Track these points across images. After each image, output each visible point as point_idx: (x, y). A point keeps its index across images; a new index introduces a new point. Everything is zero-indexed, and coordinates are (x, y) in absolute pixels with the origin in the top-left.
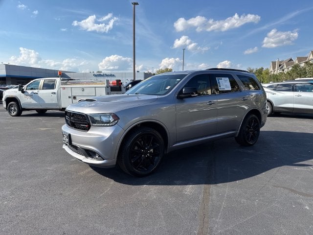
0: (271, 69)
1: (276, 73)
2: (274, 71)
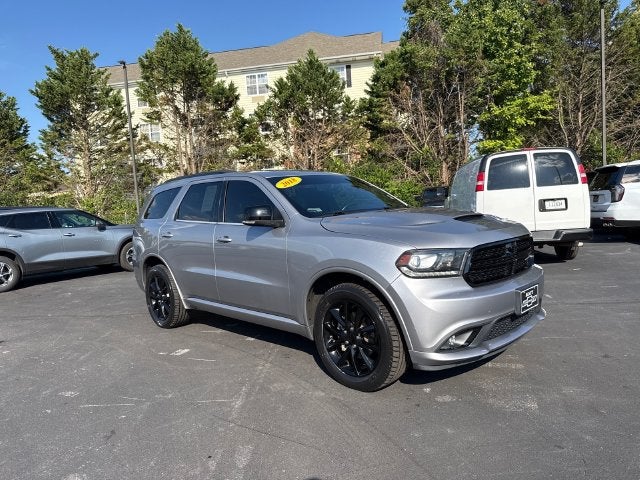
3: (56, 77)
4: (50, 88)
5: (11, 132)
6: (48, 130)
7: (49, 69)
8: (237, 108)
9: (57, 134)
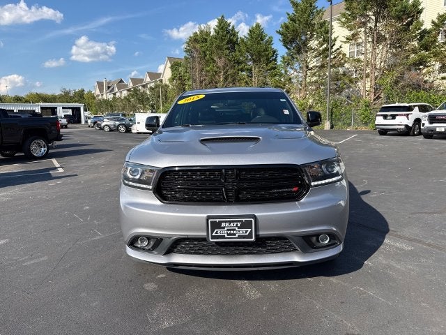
0: (98, 92)
1: (105, 97)
2: (102, 95)
3: (291, 20)
4: (287, 27)
5: (268, 59)
6: (286, 55)
7: (288, 15)
8: (419, 22)
9: (290, 58)
